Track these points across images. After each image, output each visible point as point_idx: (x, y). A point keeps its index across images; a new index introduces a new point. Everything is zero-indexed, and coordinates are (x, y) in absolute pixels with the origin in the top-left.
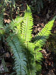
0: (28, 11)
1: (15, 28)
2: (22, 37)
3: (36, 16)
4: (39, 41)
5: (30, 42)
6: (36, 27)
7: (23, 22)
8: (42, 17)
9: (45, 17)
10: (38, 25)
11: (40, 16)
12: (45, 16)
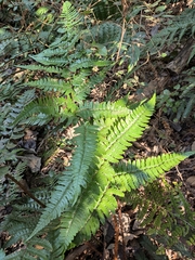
0: (148, 107)
1: (102, 120)
2: (103, 144)
3: (166, 125)
4: (128, 176)
5: (111, 164)
6: (149, 149)
7: (124, 119)
8: (181, 136)
9: (187, 143)
10: (155, 149)
11: (175, 131)
12: (189, 139)
